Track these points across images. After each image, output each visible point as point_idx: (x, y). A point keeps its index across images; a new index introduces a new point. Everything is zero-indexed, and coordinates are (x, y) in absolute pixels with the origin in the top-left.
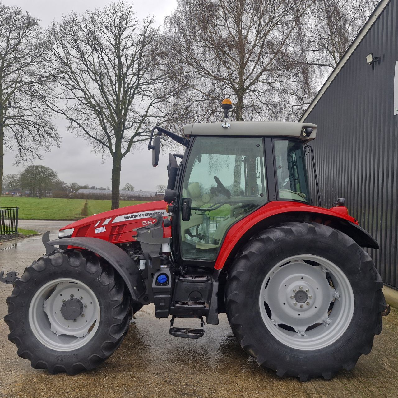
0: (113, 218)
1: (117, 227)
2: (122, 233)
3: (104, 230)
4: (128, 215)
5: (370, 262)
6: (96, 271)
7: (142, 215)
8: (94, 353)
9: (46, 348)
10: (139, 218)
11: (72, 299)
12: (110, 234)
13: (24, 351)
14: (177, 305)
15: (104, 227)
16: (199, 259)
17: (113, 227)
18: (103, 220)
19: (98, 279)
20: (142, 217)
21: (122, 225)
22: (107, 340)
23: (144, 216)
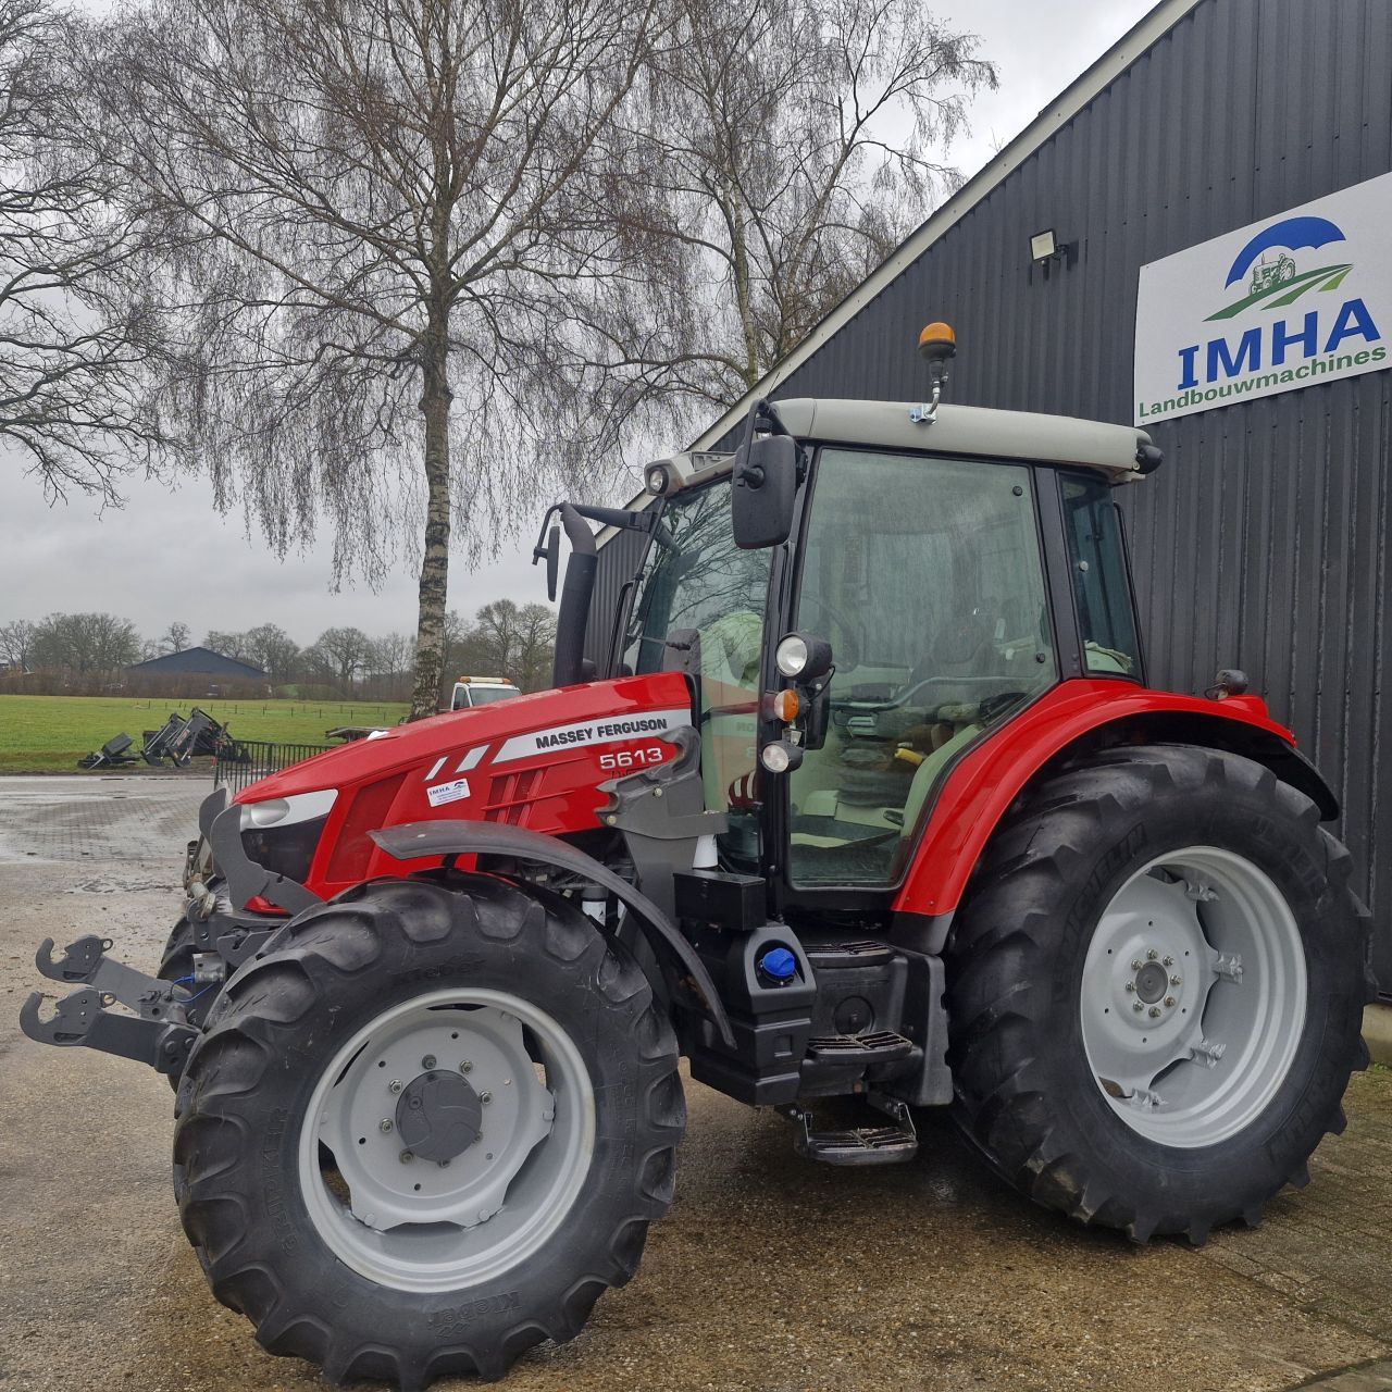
0: (496, 743)
1: (512, 779)
2: (531, 803)
3: (465, 792)
4: (548, 733)
5: (1345, 859)
6: (585, 951)
7: (595, 733)
8: (584, 1275)
9: (382, 1290)
10: (587, 742)
11: (431, 1077)
12: (486, 807)
13: (295, 1322)
14: (826, 1052)
15: (464, 780)
16: (845, 885)
17: (495, 779)
18: (458, 754)
19: (594, 980)
20: (596, 740)
21: (526, 771)
22: (631, 1215)
23: (604, 734)
